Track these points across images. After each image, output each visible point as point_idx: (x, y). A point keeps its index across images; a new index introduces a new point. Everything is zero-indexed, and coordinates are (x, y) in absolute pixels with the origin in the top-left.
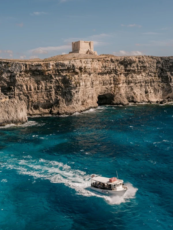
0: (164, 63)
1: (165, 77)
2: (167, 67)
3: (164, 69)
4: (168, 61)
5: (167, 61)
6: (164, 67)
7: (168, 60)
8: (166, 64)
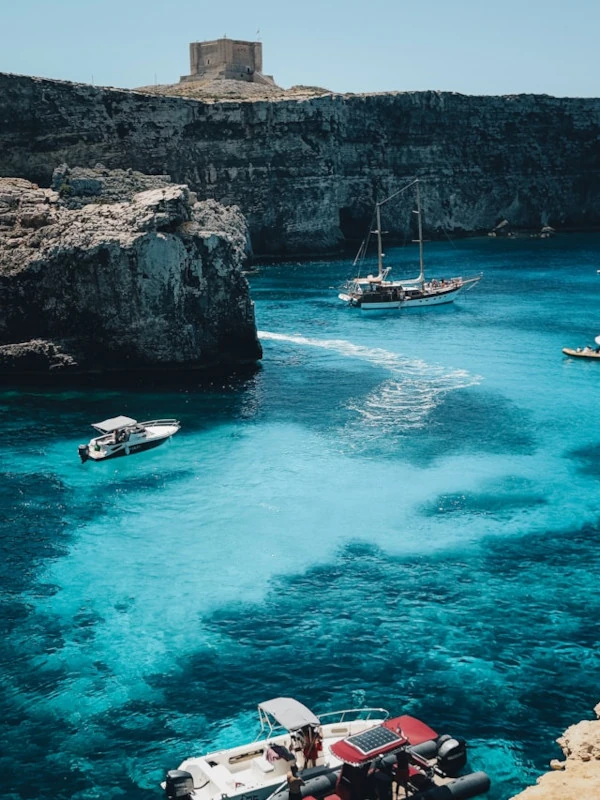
0: (488, 116)
1: (492, 159)
2: (499, 127)
3: (489, 135)
4: (502, 109)
5: (498, 110)
6: (490, 129)
7: (502, 106)
8: (497, 119)
